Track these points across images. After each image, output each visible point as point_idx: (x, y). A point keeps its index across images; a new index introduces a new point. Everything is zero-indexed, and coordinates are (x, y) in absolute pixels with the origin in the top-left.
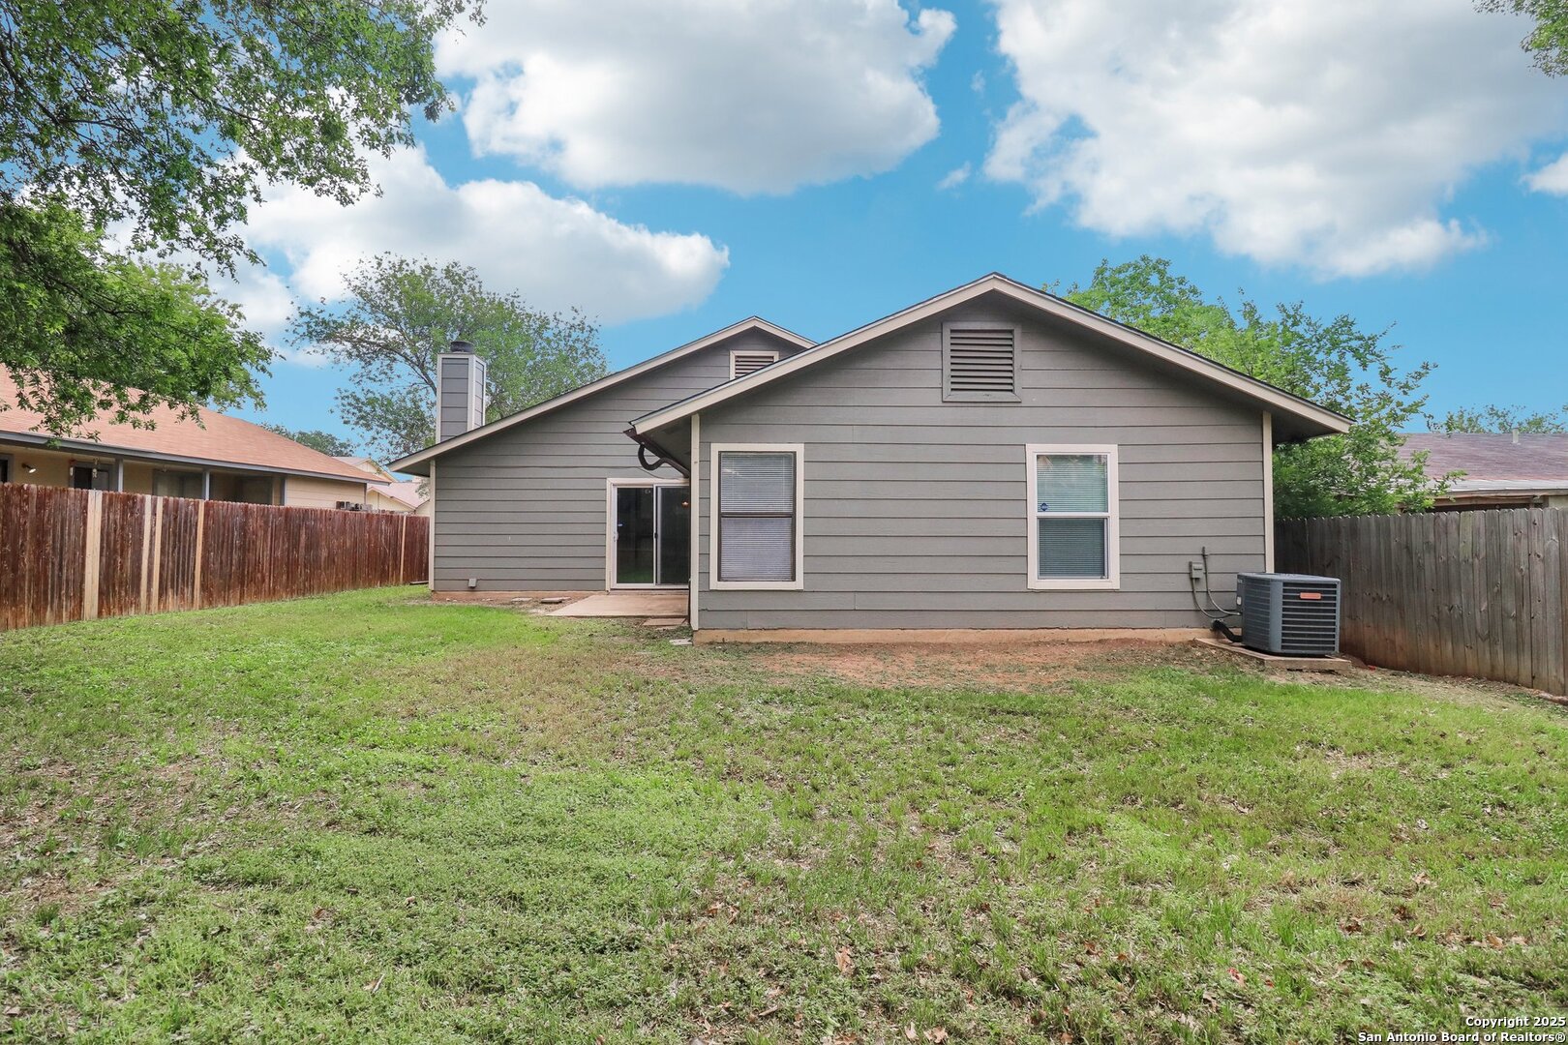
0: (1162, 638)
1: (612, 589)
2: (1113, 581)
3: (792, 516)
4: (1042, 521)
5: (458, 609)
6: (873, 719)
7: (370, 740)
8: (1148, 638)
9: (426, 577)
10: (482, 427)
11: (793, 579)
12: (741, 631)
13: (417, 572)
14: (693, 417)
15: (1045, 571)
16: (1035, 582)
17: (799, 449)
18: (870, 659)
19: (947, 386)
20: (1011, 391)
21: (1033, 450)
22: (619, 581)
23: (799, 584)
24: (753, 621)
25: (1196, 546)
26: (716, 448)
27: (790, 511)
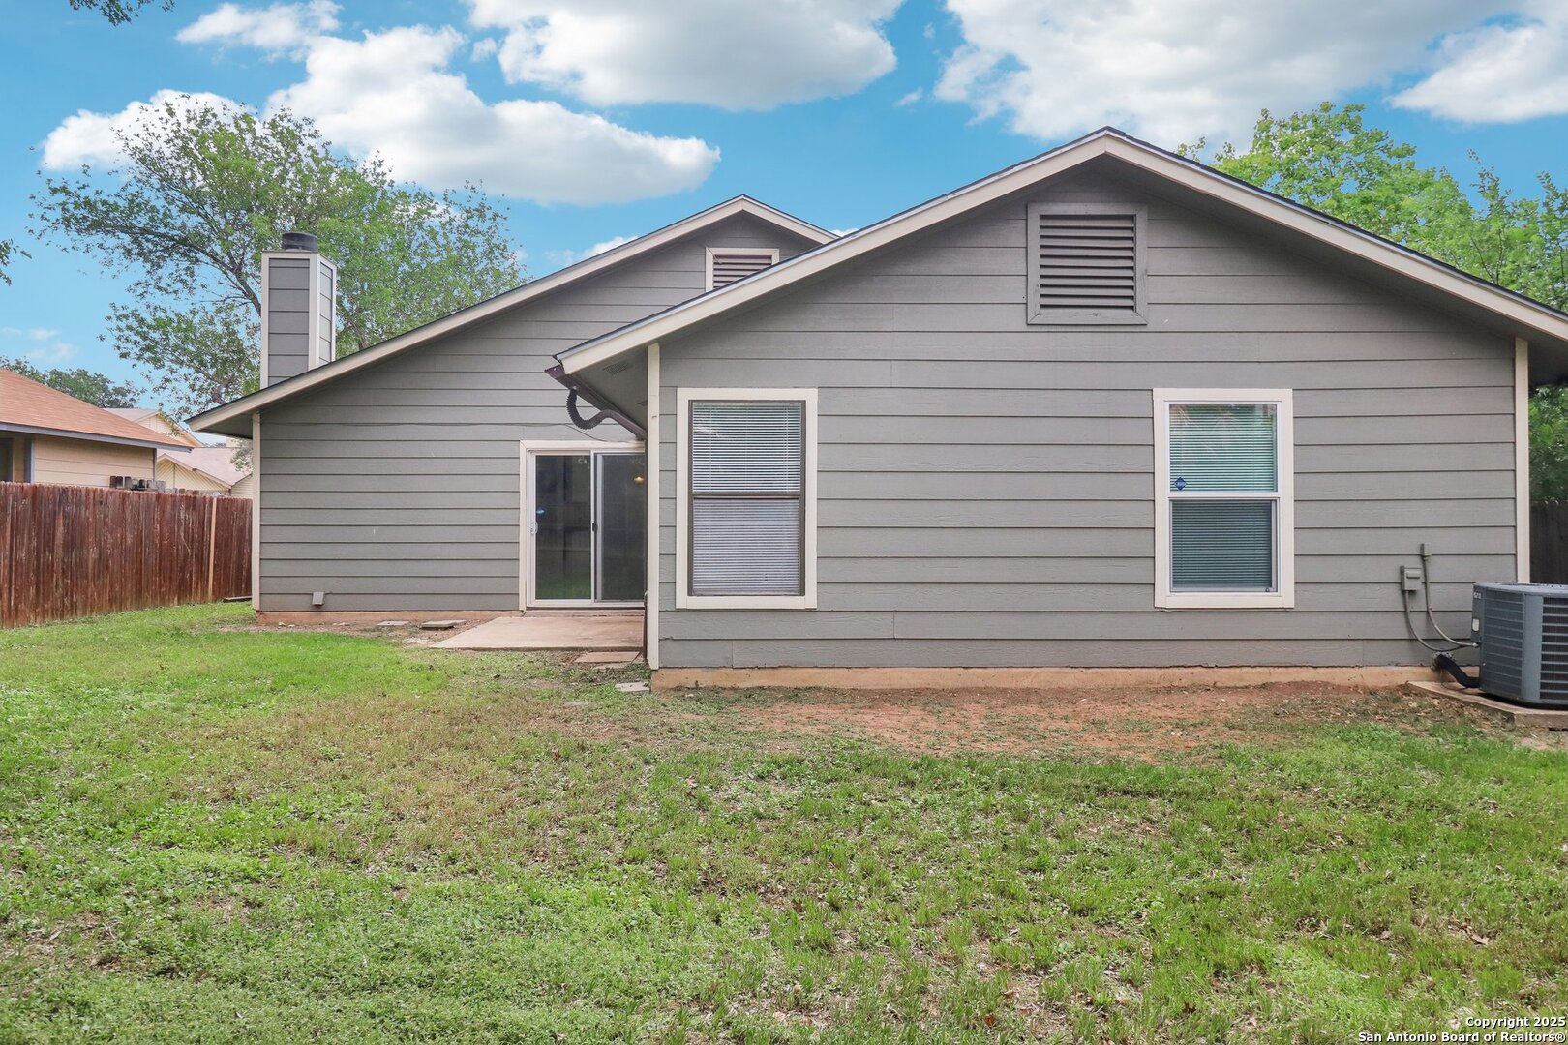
0: (1358, 680)
1: (528, 608)
2: (1284, 594)
3: (800, 497)
4: (1178, 506)
5: (297, 639)
6: (921, 802)
7: (165, 835)
8: (1337, 682)
9: (248, 590)
10: (331, 364)
11: (802, 591)
12: (723, 671)
13: (234, 583)
14: (649, 348)
15: (1182, 577)
16: (1167, 596)
17: (811, 396)
18: (916, 712)
19: (1035, 301)
20: (1132, 307)
21: (1164, 398)
22: (539, 596)
23: (810, 600)
24: (740, 655)
25: (1409, 543)
26: (685, 395)
27: (798, 490)
